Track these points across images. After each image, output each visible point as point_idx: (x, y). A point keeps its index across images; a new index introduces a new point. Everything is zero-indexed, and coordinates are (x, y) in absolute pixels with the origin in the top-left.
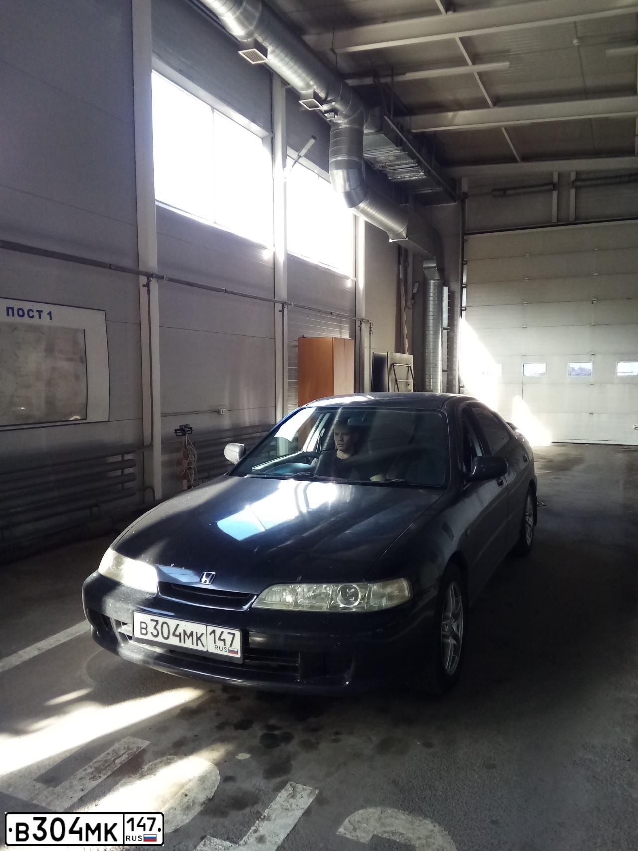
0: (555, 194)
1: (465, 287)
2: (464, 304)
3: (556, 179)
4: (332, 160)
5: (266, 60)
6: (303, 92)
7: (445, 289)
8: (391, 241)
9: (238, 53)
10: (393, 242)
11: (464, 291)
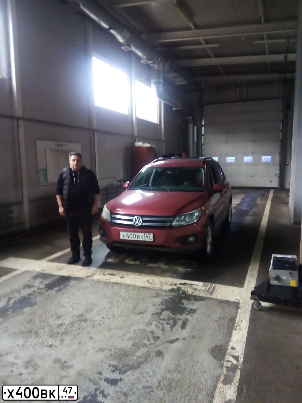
0: (238, 89)
1: (203, 126)
2: (203, 133)
3: (239, 82)
4: (152, 81)
5: (130, 49)
6: (142, 58)
7: (195, 127)
8: (174, 109)
9: (121, 48)
10: (175, 110)
11: (203, 128)
